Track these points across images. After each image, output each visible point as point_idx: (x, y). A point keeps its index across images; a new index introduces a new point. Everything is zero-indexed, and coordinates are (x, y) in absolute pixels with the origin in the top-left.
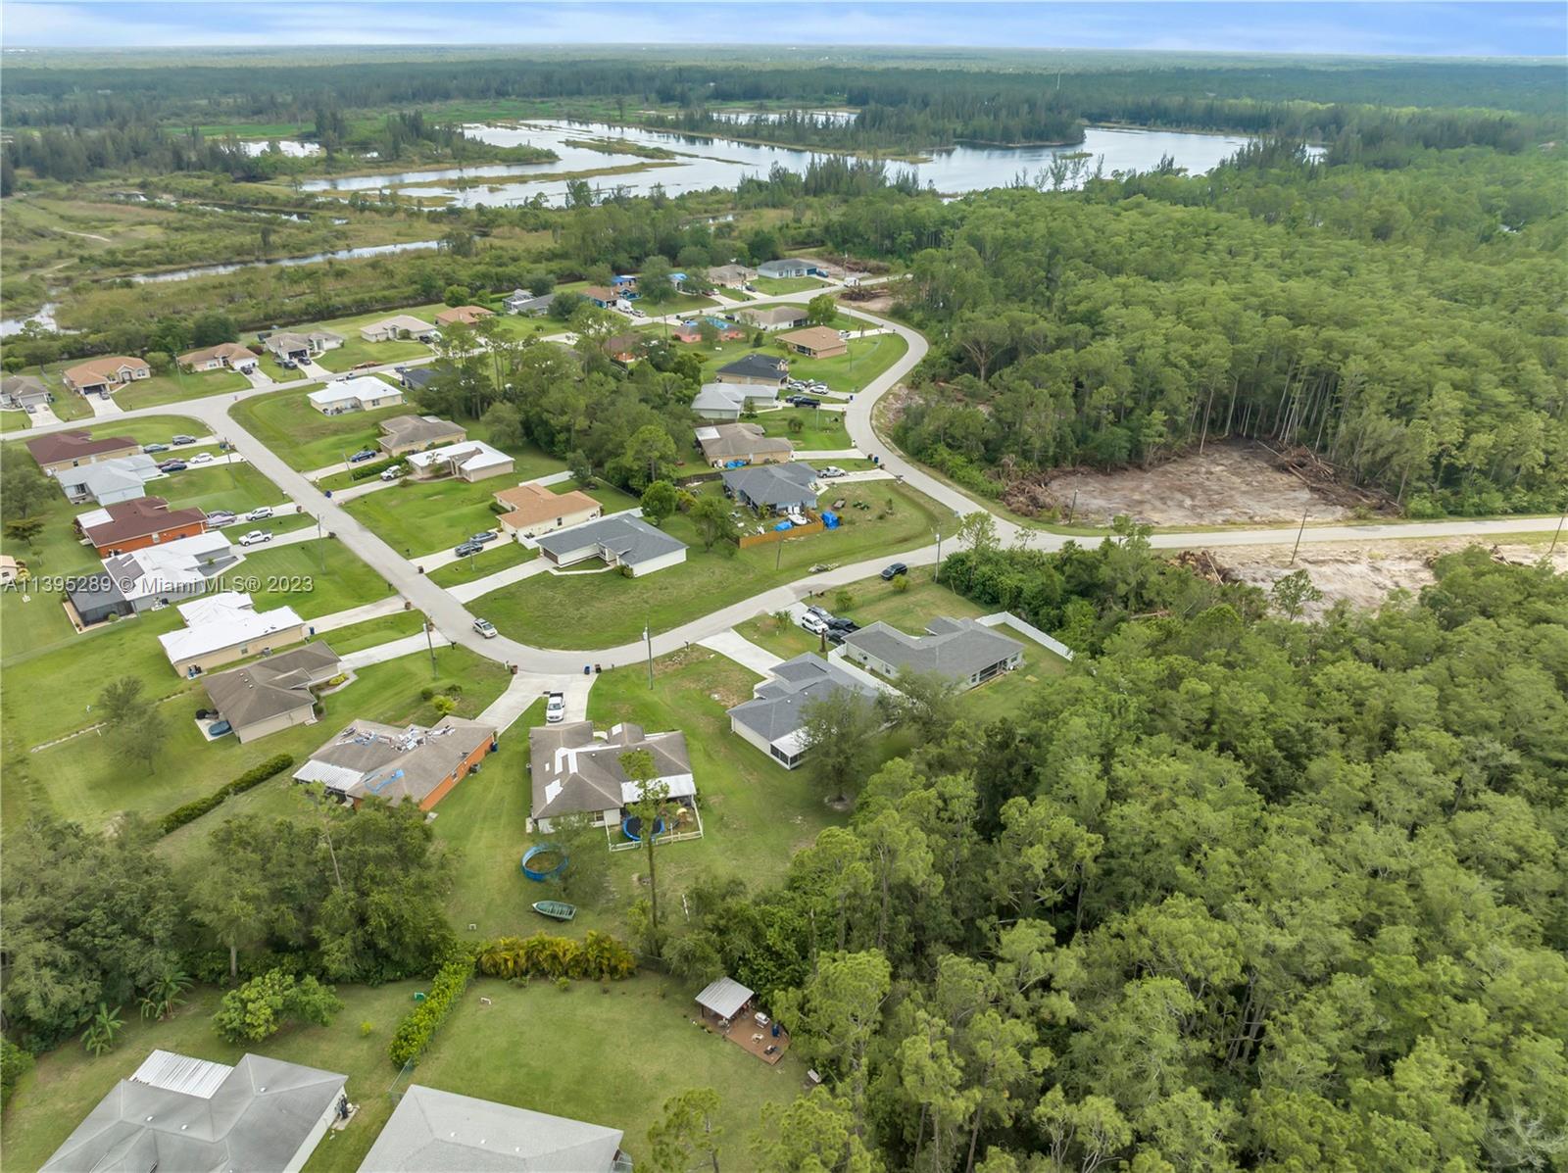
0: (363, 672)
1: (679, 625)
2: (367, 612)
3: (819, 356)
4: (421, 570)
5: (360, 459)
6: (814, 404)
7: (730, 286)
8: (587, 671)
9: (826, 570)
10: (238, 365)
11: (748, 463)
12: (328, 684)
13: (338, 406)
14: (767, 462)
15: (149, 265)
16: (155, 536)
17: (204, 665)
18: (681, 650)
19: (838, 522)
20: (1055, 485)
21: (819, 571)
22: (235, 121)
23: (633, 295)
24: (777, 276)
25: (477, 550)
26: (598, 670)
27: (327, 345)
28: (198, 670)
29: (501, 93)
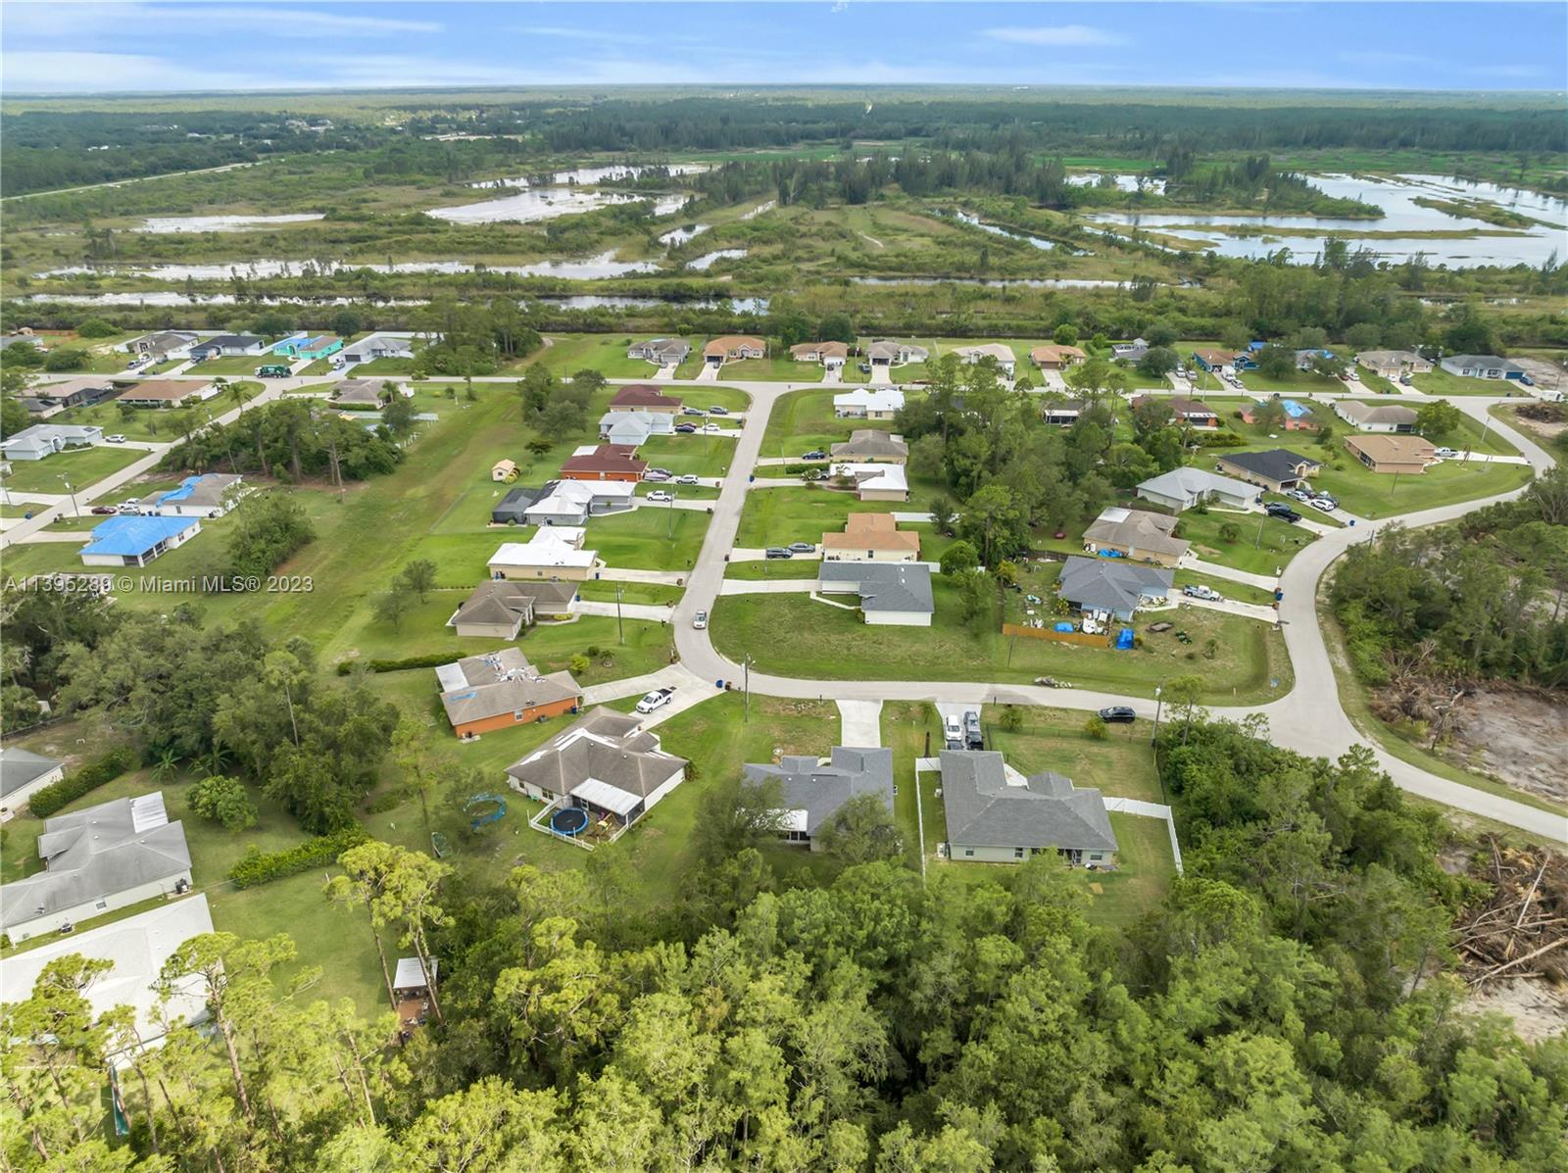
0: (585, 618)
1: (845, 679)
2: (651, 576)
3: (1377, 469)
4: (727, 559)
5: (809, 457)
6: (1292, 517)
7: (1382, 374)
8: (719, 684)
9: (1052, 686)
10: (827, 361)
11: (1124, 557)
12: (552, 618)
13: (851, 410)
14: (1147, 561)
15: (881, 270)
16: (602, 474)
17: (509, 573)
18: (814, 701)
19: (1132, 644)
20: (1484, 700)
21: (1042, 684)
22: (1108, 154)
23: (1251, 364)
24: (1460, 373)
25: (784, 556)
26: (728, 687)
27: (912, 359)
28: (503, 576)
29: (1405, 144)
